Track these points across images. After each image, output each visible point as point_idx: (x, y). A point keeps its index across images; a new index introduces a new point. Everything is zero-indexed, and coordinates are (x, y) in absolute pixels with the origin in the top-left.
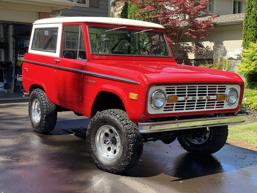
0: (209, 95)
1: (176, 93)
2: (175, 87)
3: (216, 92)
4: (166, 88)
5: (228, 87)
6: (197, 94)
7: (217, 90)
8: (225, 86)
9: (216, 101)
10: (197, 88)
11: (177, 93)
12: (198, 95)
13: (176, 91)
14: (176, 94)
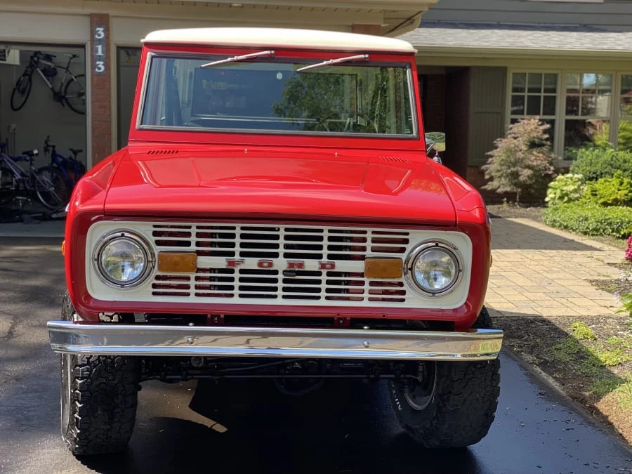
0: (330, 257)
1: (193, 244)
2: (190, 227)
3: (364, 249)
4: (155, 226)
5: (417, 237)
6: (281, 250)
7: (369, 244)
8: (407, 234)
9: (367, 280)
10: (282, 233)
11: (198, 244)
12: (286, 256)
13: (193, 239)
14: (193, 248)
